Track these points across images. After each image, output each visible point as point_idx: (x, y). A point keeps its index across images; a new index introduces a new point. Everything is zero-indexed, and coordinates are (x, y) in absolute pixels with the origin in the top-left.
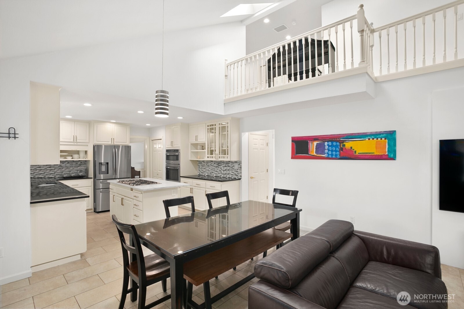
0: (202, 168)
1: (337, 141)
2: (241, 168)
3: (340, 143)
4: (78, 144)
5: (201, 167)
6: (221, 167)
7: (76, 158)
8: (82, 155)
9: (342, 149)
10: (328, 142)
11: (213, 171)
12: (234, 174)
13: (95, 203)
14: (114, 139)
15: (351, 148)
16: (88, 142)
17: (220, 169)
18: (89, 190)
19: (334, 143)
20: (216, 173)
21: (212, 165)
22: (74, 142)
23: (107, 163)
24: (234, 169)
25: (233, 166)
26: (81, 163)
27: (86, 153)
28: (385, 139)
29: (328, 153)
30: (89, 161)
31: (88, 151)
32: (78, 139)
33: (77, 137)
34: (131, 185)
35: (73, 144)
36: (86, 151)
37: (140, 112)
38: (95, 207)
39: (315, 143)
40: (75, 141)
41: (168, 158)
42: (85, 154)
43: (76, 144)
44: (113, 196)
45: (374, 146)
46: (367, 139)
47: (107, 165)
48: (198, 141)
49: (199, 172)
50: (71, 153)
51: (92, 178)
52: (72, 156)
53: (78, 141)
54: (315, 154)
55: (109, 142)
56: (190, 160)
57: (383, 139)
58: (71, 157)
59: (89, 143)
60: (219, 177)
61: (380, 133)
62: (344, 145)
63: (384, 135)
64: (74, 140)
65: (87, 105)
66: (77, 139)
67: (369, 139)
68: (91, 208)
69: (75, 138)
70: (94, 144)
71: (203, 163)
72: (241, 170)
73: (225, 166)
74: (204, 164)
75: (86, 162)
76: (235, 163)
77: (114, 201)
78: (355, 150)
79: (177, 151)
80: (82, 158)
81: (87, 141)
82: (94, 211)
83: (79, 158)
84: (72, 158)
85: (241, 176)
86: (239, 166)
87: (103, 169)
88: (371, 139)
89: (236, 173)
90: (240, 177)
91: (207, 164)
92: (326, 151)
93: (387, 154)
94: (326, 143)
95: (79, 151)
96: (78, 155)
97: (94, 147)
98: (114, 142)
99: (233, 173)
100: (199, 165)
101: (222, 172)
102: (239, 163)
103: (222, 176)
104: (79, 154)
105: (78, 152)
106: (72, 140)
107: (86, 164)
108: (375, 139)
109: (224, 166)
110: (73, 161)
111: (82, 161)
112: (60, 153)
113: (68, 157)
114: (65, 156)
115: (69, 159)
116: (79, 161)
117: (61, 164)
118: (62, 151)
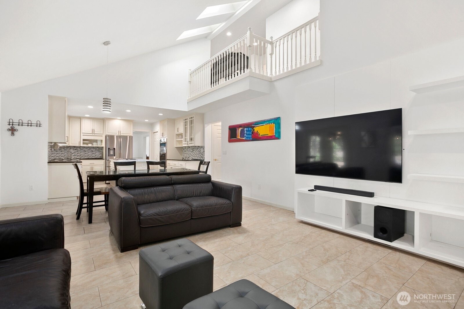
0: (184, 154)
1: (251, 127)
2: (204, 151)
3: (252, 128)
4: (95, 135)
6: (195, 151)
7: (95, 145)
8: (99, 143)
9: (253, 133)
10: (246, 128)
14: (120, 131)
15: (257, 131)
18: (102, 167)
19: (249, 129)
22: (92, 134)
25: (200, 150)
26: (99, 149)
27: (101, 142)
28: (274, 124)
29: (246, 137)
31: (103, 140)
32: (95, 131)
33: (95, 130)
35: (92, 135)
36: (101, 140)
37: (129, 111)
39: (240, 129)
40: (93, 133)
41: (161, 145)
43: (94, 135)
45: (268, 129)
46: (265, 124)
48: (179, 132)
49: (183, 156)
50: (91, 141)
51: (104, 159)
52: (92, 143)
53: (95, 133)
54: (240, 138)
55: (117, 133)
56: (176, 147)
57: (273, 123)
61: (271, 120)
62: (254, 130)
63: (273, 121)
64: (92, 132)
65: (91, 107)
67: (266, 124)
69: (93, 131)
70: (106, 134)
71: (185, 149)
72: (204, 153)
75: (102, 147)
76: (201, 148)
78: (259, 133)
80: (99, 145)
81: (102, 133)
83: (97, 145)
84: (92, 145)
87: (112, 152)
88: (267, 124)
89: (202, 156)
90: (203, 159)
91: (187, 150)
92: (245, 135)
93: (274, 135)
94: (245, 129)
97: (105, 137)
98: (121, 133)
99: (200, 156)
100: (183, 151)
102: (203, 147)
103: (195, 158)
104: (97, 142)
105: (96, 141)
107: (101, 149)
108: (269, 124)
110: (93, 148)
111: (99, 147)
112: (83, 141)
113: (89, 144)
114: (87, 144)
115: (90, 145)
116: (98, 147)
117: (85, 149)
118: (84, 140)
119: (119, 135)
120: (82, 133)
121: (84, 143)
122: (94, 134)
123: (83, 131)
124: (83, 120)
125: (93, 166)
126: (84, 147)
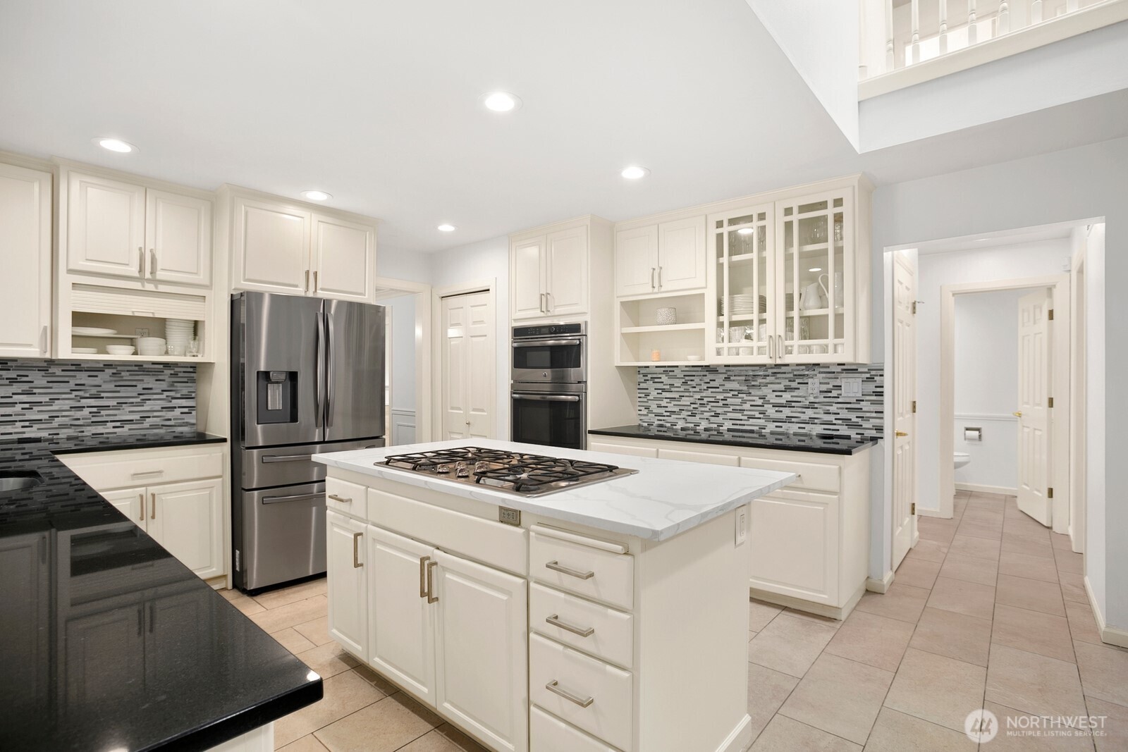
0: (661, 399)
2: (879, 394)
4: (162, 288)
5: (654, 394)
6: (765, 391)
7: (151, 350)
8: (177, 337)
11: (719, 411)
12: (840, 422)
13: (238, 552)
14: (316, 274)
16: (207, 282)
17: (760, 402)
18: (210, 494)
20: (739, 416)
21: (712, 384)
22: (141, 279)
23: (293, 376)
24: (839, 400)
25: (830, 386)
26: (175, 375)
27: (195, 333)
30: (209, 365)
31: (206, 323)
32: (160, 265)
33: (159, 257)
34: (486, 486)
35: (137, 285)
36: (196, 323)
38: (238, 569)
40: (148, 275)
41: (521, 358)
42: (192, 336)
43: (153, 288)
44: (356, 535)
47: (289, 383)
48: (663, 289)
49: (645, 412)
51: (224, 440)
52: (132, 342)
53: (160, 275)
55: (296, 286)
56: (618, 367)
58: (131, 349)
59: (209, 287)
60: (752, 431)
64: (141, 270)
66: (159, 267)
68: (220, 573)
69: (148, 263)
70: (234, 293)
71: (664, 378)
72: (880, 402)
73: (787, 389)
74: (671, 381)
75: (194, 373)
76: (844, 375)
77: (357, 565)
79: (575, 328)
80: (178, 351)
81: (202, 278)
82: (235, 586)
83: (167, 353)
84: (135, 353)
85: (880, 429)
86: (871, 387)
87: (276, 398)
89: (853, 417)
90: (872, 434)
91: (685, 383)
95: (164, 320)
96: (162, 341)
97: (232, 302)
98: (319, 286)
99: (831, 418)
100: (643, 386)
101: (771, 411)
102: (869, 373)
103: (771, 427)
104: (164, 335)
105: (159, 327)
106: (133, 270)
107: (193, 381)
109: (781, 387)
110: (140, 367)
111: (176, 364)
112: (74, 324)
113: (111, 348)
114: (100, 343)
115: (120, 353)
116: (167, 365)
117: (82, 378)
118: (80, 319)
119: (310, 294)
120: (70, 271)
121: (78, 341)
122: (154, 281)
123: (75, 255)
124: (76, 185)
125: (152, 490)
126: (77, 366)
